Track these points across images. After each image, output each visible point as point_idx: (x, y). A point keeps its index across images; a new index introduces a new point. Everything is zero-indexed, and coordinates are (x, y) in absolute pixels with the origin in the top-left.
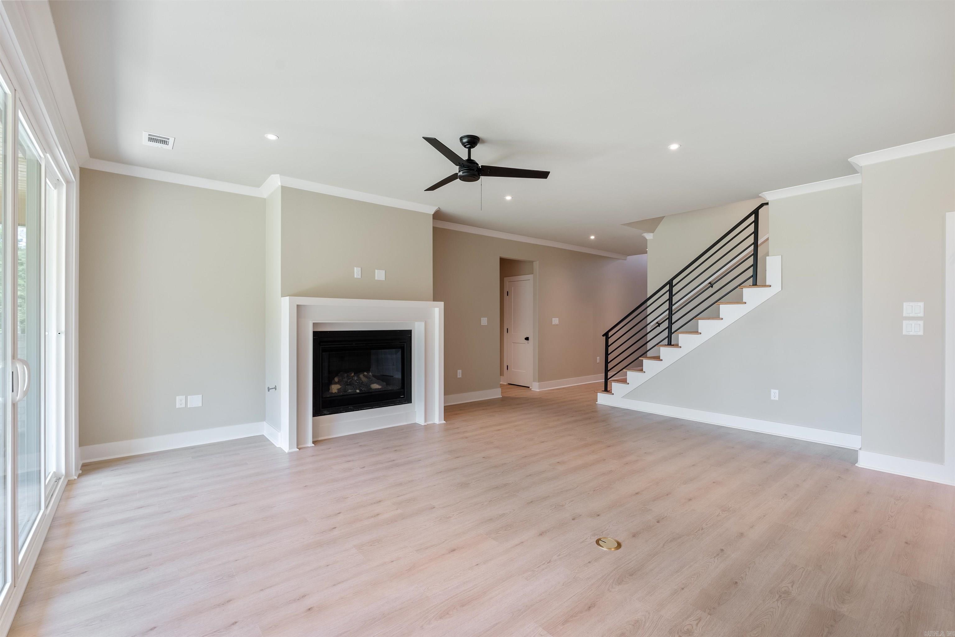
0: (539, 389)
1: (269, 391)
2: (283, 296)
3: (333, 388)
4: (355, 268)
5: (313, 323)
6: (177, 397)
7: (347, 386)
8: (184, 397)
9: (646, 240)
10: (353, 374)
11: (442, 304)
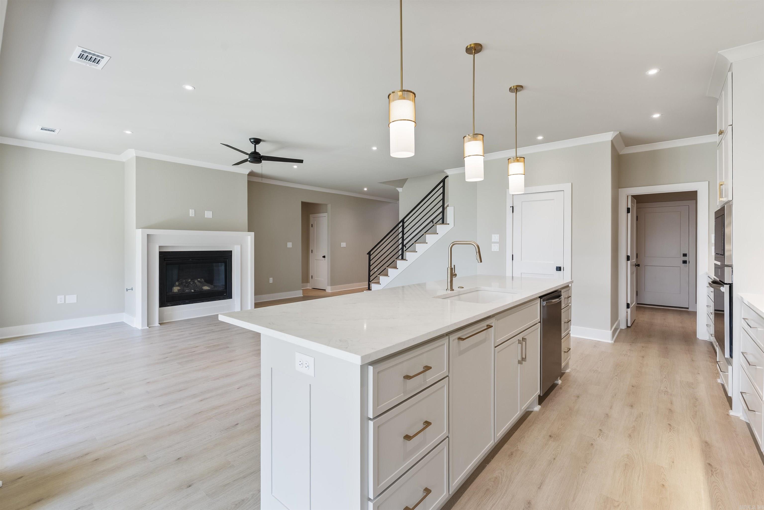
0: (331, 291)
1: (127, 291)
2: (137, 228)
3: (174, 289)
4: (190, 210)
5: (159, 246)
6: (58, 296)
7: (185, 288)
8: (63, 296)
9: (398, 192)
10: (190, 280)
11: (253, 234)
